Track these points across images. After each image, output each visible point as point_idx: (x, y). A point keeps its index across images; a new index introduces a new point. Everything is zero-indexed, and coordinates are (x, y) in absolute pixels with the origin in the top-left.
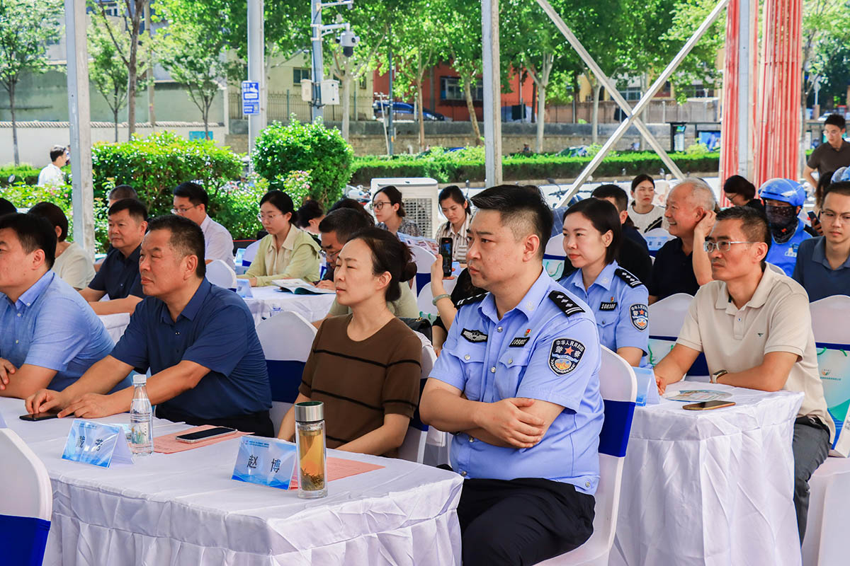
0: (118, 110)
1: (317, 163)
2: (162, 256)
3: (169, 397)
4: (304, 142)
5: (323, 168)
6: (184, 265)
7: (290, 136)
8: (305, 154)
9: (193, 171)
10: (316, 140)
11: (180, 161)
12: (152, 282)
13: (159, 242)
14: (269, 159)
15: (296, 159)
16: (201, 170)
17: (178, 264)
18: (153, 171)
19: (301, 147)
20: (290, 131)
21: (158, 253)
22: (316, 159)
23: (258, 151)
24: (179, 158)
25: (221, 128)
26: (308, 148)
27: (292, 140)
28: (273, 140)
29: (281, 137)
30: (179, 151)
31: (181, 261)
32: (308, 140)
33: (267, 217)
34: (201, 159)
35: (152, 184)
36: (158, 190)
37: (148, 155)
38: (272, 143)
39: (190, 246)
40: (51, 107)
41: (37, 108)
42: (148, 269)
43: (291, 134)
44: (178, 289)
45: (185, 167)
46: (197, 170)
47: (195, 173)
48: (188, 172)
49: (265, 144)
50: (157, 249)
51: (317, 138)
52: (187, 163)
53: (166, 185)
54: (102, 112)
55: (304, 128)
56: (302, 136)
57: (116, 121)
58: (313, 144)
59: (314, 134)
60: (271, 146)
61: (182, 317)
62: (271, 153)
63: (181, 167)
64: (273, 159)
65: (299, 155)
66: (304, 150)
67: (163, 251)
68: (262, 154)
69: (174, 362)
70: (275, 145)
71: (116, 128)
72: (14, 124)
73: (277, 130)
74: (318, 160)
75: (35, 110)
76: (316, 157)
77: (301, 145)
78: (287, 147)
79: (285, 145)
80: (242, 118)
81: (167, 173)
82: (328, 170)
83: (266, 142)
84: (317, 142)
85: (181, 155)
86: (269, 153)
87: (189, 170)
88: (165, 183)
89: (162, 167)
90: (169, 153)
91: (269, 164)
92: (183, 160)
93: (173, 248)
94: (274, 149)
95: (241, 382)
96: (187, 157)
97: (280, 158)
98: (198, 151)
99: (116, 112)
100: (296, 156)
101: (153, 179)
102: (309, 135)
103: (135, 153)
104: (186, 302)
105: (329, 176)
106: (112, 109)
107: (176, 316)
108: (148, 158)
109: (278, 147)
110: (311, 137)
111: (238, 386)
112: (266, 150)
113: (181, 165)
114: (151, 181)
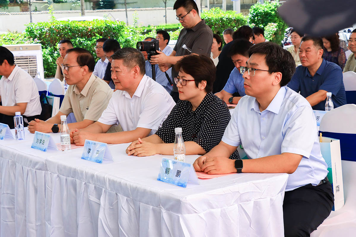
0: (166, 2)
1: (277, 19)
2: (311, 51)
3: (316, 104)
4: (271, 10)
5: (279, 21)
6: (319, 53)
7: (265, 8)
8: (272, 15)
9: (229, 24)
10: (276, 9)
11: (224, 20)
12: (307, 61)
13: (309, 45)
14: (256, 18)
15: (268, 18)
16: (232, 23)
17: (316, 53)
18: (214, 25)
19: (270, 13)
20: (265, 6)
21: (309, 50)
22: (276, 17)
23: (251, 15)
24: (223, 19)
25: (206, 8)
26: (273, 13)
27: (266, 10)
28: (258, 10)
29: (261, 9)
30: (223, 16)
31: (317, 52)
32: (273, 9)
33: (294, 38)
34: (232, 19)
35: (213, 30)
36: (216, 32)
37: (212, 18)
38: (257, 12)
39: (320, 46)
40: (137, 2)
41: (131, 3)
42: (305, 56)
43: (265, 7)
44: (316, 63)
45: (226, 23)
46: (230, 23)
47: (229, 25)
48: (227, 24)
49: (254, 12)
50: (309, 48)
51: (276, 8)
52: (227, 21)
53: (219, 30)
54: (157, 4)
55: (270, 4)
56: (270, 8)
57: (166, 7)
58: (275, 11)
59: (275, 7)
60: (257, 13)
61: (317, 74)
62: (257, 15)
63: (224, 23)
64: (258, 18)
65: (269, 16)
66: (271, 14)
67: (311, 49)
68: (253, 16)
69: (316, 91)
70: (259, 12)
71: (166, 10)
72: (126, 10)
73: (259, 6)
74: (277, 18)
75: (130, 4)
76: (276, 16)
77: (270, 12)
78: (264, 13)
79: (263, 12)
80: (214, 3)
81: (219, 25)
82: (281, 22)
83: (254, 11)
84: (276, 10)
85: (224, 17)
86: (256, 15)
87: (227, 23)
88: (218, 29)
89: (217, 23)
90: (220, 17)
91: (256, 20)
92: (225, 19)
93: (315, 47)
94: (258, 14)
95: (338, 98)
96: (226, 18)
97: (261, 18)
98: (231, 16)
99: (165, 3)
100: (268, 16)
101: (214, 28)
102: (273, 7)
103: (207, 17)
104: (318, 68)
105: (281, 24)
106: (164, 2)
107: (313, 74)
108: (212, 19)
109: (260, 13)
110: (274, 8)
111: (338, 101)
112: (255, 14)
113: (224, 22)
114: (213, 29)
